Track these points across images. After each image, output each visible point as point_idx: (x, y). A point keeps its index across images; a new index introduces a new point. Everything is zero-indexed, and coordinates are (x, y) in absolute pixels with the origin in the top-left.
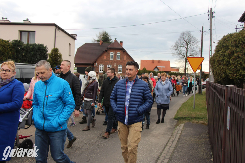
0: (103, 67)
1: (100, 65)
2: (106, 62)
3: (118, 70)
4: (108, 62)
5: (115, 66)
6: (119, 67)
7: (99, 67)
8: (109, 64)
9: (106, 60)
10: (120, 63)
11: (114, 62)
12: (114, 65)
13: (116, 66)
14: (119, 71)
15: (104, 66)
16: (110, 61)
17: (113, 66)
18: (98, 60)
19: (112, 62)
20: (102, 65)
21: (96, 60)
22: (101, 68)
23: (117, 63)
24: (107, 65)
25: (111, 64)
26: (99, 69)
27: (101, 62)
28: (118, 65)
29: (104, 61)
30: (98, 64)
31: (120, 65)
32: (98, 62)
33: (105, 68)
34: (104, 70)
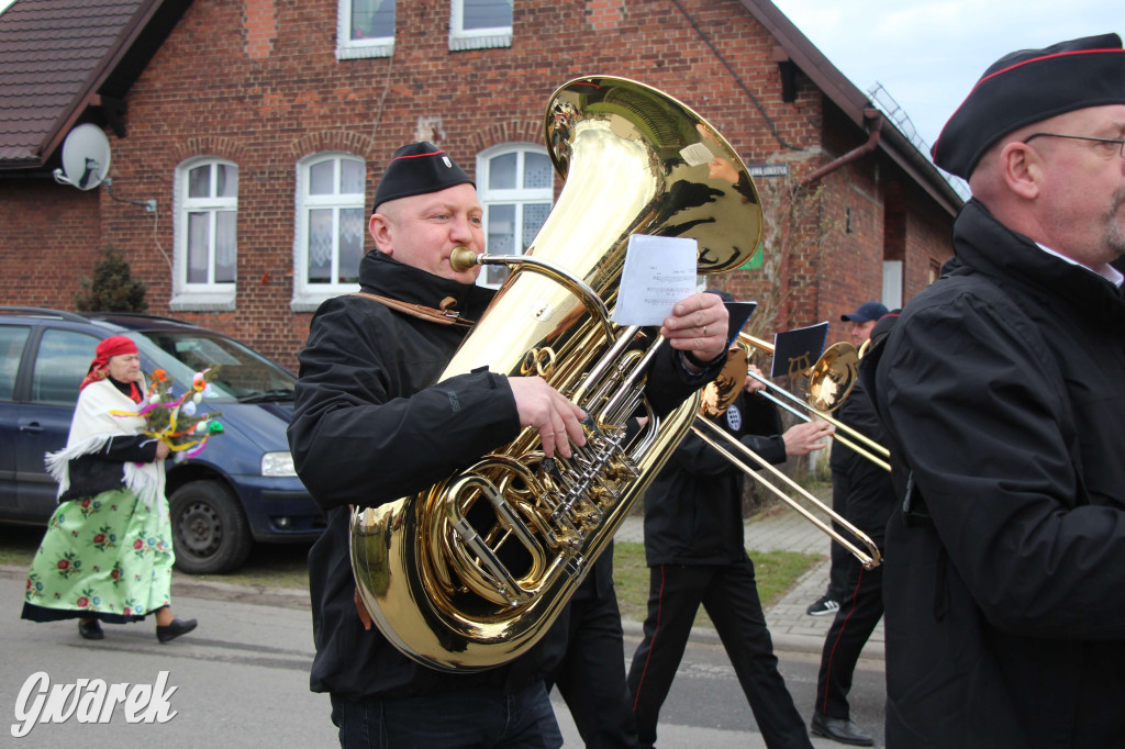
0: (230, 202)
1: (182, 180)
2: (273, 102)
4: (309, 98)
6: (495, 183)
7: (167, 207)
8: (322, 147)
9: (278, 78)
10: (512, 108)
11: (405, 91)
15: (246, 175)
16: (345, 91)
18: (159, 76)
19: (379, 95)
20: (222, 169)
21: (100, 91)
22: (207, 223)
23: (458, 101)
24: (286, 155)
25: (365, 144)
26: (176, 239)
27: (203, 112)
28: (473, 153)
29: (251, 97)
30: (154, 149)
31: (525, 139)
32: (162, 114)
33: (265, 214)
34: (248, 261)
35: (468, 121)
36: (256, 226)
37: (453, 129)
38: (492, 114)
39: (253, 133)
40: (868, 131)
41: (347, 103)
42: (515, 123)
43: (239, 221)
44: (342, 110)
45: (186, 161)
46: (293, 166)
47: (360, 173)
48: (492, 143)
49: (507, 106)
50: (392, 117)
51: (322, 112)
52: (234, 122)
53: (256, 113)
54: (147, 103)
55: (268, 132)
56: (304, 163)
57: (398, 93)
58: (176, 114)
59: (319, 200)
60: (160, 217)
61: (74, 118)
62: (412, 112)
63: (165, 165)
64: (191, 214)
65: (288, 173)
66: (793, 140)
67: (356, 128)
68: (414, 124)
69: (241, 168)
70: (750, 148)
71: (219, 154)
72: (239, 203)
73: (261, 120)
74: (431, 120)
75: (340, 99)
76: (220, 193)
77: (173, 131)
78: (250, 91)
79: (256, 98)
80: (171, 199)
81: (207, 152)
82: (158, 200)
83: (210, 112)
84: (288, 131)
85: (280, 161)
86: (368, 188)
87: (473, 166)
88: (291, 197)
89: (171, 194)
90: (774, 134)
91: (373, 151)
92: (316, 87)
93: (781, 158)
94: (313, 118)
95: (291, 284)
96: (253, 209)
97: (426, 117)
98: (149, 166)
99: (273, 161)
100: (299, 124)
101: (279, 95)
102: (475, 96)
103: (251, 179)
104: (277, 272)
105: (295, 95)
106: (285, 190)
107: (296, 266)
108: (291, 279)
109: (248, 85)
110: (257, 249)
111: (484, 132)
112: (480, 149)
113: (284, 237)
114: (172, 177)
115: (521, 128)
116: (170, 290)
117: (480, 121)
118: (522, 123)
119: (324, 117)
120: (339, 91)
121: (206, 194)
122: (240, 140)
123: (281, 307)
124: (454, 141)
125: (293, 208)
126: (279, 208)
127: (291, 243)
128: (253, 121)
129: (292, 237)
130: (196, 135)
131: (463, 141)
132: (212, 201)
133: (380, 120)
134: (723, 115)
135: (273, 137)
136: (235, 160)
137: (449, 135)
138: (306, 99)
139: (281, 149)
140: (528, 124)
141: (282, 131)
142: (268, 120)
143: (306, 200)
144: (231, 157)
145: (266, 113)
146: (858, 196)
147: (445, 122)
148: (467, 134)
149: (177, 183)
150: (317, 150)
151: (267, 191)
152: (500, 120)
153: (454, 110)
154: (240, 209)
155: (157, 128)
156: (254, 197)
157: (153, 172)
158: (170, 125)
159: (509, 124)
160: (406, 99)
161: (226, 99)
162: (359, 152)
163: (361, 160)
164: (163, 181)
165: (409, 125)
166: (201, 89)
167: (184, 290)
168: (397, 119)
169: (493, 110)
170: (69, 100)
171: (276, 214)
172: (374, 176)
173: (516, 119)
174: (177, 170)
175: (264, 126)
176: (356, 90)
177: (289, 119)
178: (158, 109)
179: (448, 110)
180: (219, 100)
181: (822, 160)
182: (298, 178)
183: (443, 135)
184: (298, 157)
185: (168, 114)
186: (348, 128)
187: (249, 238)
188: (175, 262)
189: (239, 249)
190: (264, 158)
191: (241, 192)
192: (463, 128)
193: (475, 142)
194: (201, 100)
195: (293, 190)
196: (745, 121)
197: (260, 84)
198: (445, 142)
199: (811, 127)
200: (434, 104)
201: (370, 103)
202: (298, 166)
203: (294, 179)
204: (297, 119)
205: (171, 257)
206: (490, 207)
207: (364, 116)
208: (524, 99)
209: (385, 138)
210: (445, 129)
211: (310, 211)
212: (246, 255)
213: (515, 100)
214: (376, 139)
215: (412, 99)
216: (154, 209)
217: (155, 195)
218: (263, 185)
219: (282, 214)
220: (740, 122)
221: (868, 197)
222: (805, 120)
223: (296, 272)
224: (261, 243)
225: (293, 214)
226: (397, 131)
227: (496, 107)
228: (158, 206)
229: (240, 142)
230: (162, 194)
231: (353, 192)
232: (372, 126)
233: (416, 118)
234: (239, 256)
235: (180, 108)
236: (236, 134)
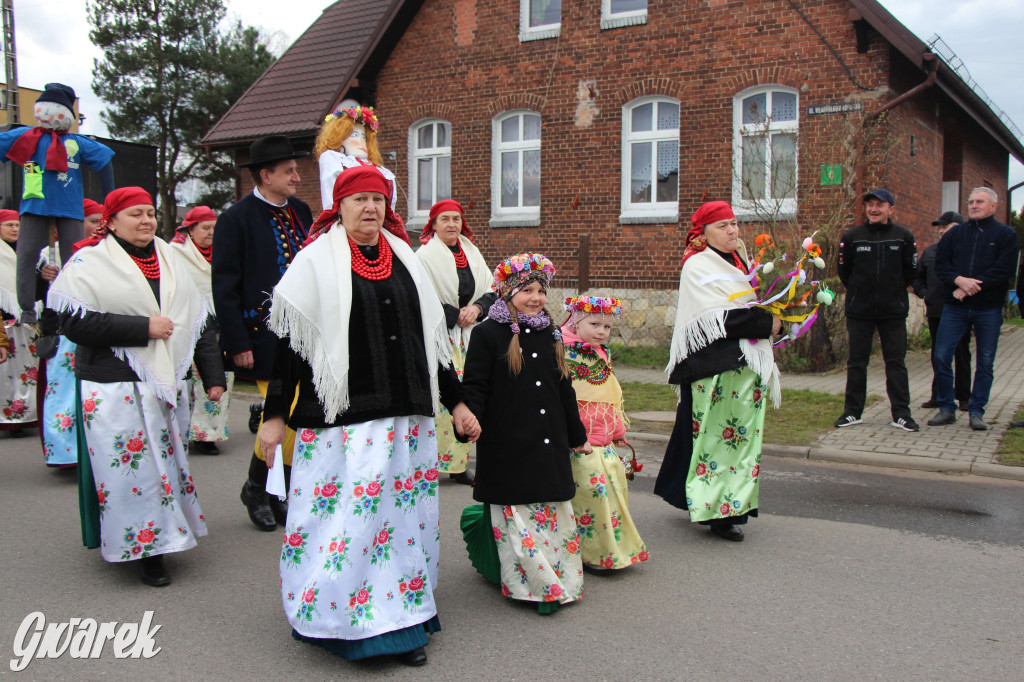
0: (447, 150)
1: (414, 136)
2: (475, 76)
3: (619, 169)
4: (500, 71)
5: (585, 114)
6: (636, 127)
7: (404, 156)
8: (510, 106)
9: (479, 58)
10: (648, 70)
11: (569, 62)
12: (574, 105)
13: (597, 120)
14: (642, 196)
15: (457, 130)
16: (526, 65)
17: (555, 127)
18: (397, 64)
19: (550, 66)
20: (441, 127)
21: (357, 77)
22: (431, 166)
23: (608, 67)
24: (484, 114)
25: (541, 102)
26: (410, 178)
27: (426, 87)
28: (620, 105)
29: (460, 74)
30: (394, 115)
31: (658, 93)
32: (399, 90)
33: (471, 158)
34: (460, 192)
35: (615, 81)
36: (465, 167)
37: (604, 88)
38: (632, 75)
39: (462, 99)
40: (927, 72)
41: (527, 73)
42: (651, 81)
43: (452, 164)
44: (524, 78)
45: (416, 122)
46: (490, 122)
47: (538, 124)
48: (634, 97)
49: (644, 69)
50: (560, 82)
51: (510, 81)
52: (449, 92)
53: (463, 85)
54: (389, 83)
55: (472, 98)
56: (498, 119)
57: (564, 64)
58: (410, 89)
59: (509, 146)
60: (399, 163)
61: (341, 97)
62: (574, 77)
63: (402, 126)
64: (420, 160)
65: (486, 127)
66: (866, 82)
67: (534, 91)
68: (576, 86)
69: (453, 125)
70: (831, 91)
71: (438, 116)
72: (453, 151)
73: (466, 90)
74: (588, 82)
75: (522, 70)
76: (440, 144)
77: (407, 102)
78: (459, 70)
79: (463, 74)
80: (406, 151)
81: (430, 115)
82: (397, 152)
83: (431, 86)
84: (485, 96)
85: (481, 118)
86: (543, 135)
87: (620, 114)
88: (489, 144)
89: (406, 146)
90: (850, 79)
91: (546, 108)
92: (505, 64)
93: (857, 97)
94: (504, 86)
95: (490, 207)
96: (462, 154)
97: (585, 80)
98: (392, 128)
99: (475, 119)
100: (494, 91)
101: (479, 71)
102: (621, 62)
103: (461, 133)
104: (479, 199)
105: (491, 70)
106: (484, 140)
107: (492, 195)
108: (490, 203)
109: (458, 65)
110: (465, 183)
111: (627, 89)
112: (624, 102)
113: (483, 174)
114: (407, 135)
115: (655, 84)
116: (407, 215)
117: (624, 80)
118: (656, 80)
119: (511, 85)
120: (522, 65)
121: (430, 146)
122: (453, 105)
123: (483, 224)
124: (605, 97)
125: (490, 152)
126: (480, 152)
127: (489, 178)
128: (462, 90)
129: (490, 173)
130: (423, 103)
131: (613, 96)
132: (435, 150)
133: (551, 84)
134: (810, 66)
135: (476, 102)
136: (449, 119)
137: (601, 93)
138: (498, 72)
139: (481, 110)
140: (660, 81)
141: (482, 96)
142: (472, 89)
143: (499, 146)
144: (447, 118)
145: (470, 84)
146: (920, 127)
147: (598, 83)
148: (615, 91)
149: (410, 138)
150: (506, 109)
151: (471, 141)
152: (639, 79)
153: (605, 74)
154: (453, 155)
155: (396, 100)
156: (463, 146)
157: (394, 131)
158: (405, 98)
159: (646, 82)
160: (570, 67)
161: (442, 76)
162: (536, 109)
163: (538, 115)
164: (400, 137)
165: (573, 86)
166: (425, 71)
167: (415, 215)
168: (563, 83)
169: (634, 72)
170: (335, 88)
171: (478, 157)
172: (548, 125)
173: (651, 78)
174: (410, 129)
175: (469, 94)
176: (533, 64)
177: (487, 87)
178: (396, 87)
179: (601, 74)
180: (438, 77)
181: (889, 97)
182: (493, 130)
183: (597, 92)
184: (493, 114)
185: (403, 90)
186: (528, 92)
187: (460, 175)
188: (409, 195)
189: (453, 184)
190: (469, 117)
191: (453, 142)
192: (611, 87)
193: (620, 96)
194: (425, 78)
195: (491, 139)
196: (827, 70)
197: (466, 64)
198: (599, 97)
199: (880, 71)
200: (590, 70)
201: (544, 72)
202: (493, 121)
203: (490, 131)
204: (492, 87)
205: (407, 191)
206: (633, 144)
207: (539, 82)
208: (657, 63)
209: (555, 97)
210: (599, 88)
211: (503, 154)
212: (457, 188)
213: (651, 63)
214: (548, 98)
215: (575, 67)
216: (395, 158)
217: (395, 148)
218: (469, 137)
219: (483, 157)
220: (823, 71)
221: (929, 129)
222: (875, 66)
223: (493, 198)
224: (468, 179)
225: (490, 157)
226: (564, 92)
227: (636, 69)
228: (398, 155)
229: (452, 107)
230: (399, 147)
231: (533, 138)
232: (545, 89)
233: (577, 81)
234: (453, 188)
235: (412, 85)
236: (450, 101)
